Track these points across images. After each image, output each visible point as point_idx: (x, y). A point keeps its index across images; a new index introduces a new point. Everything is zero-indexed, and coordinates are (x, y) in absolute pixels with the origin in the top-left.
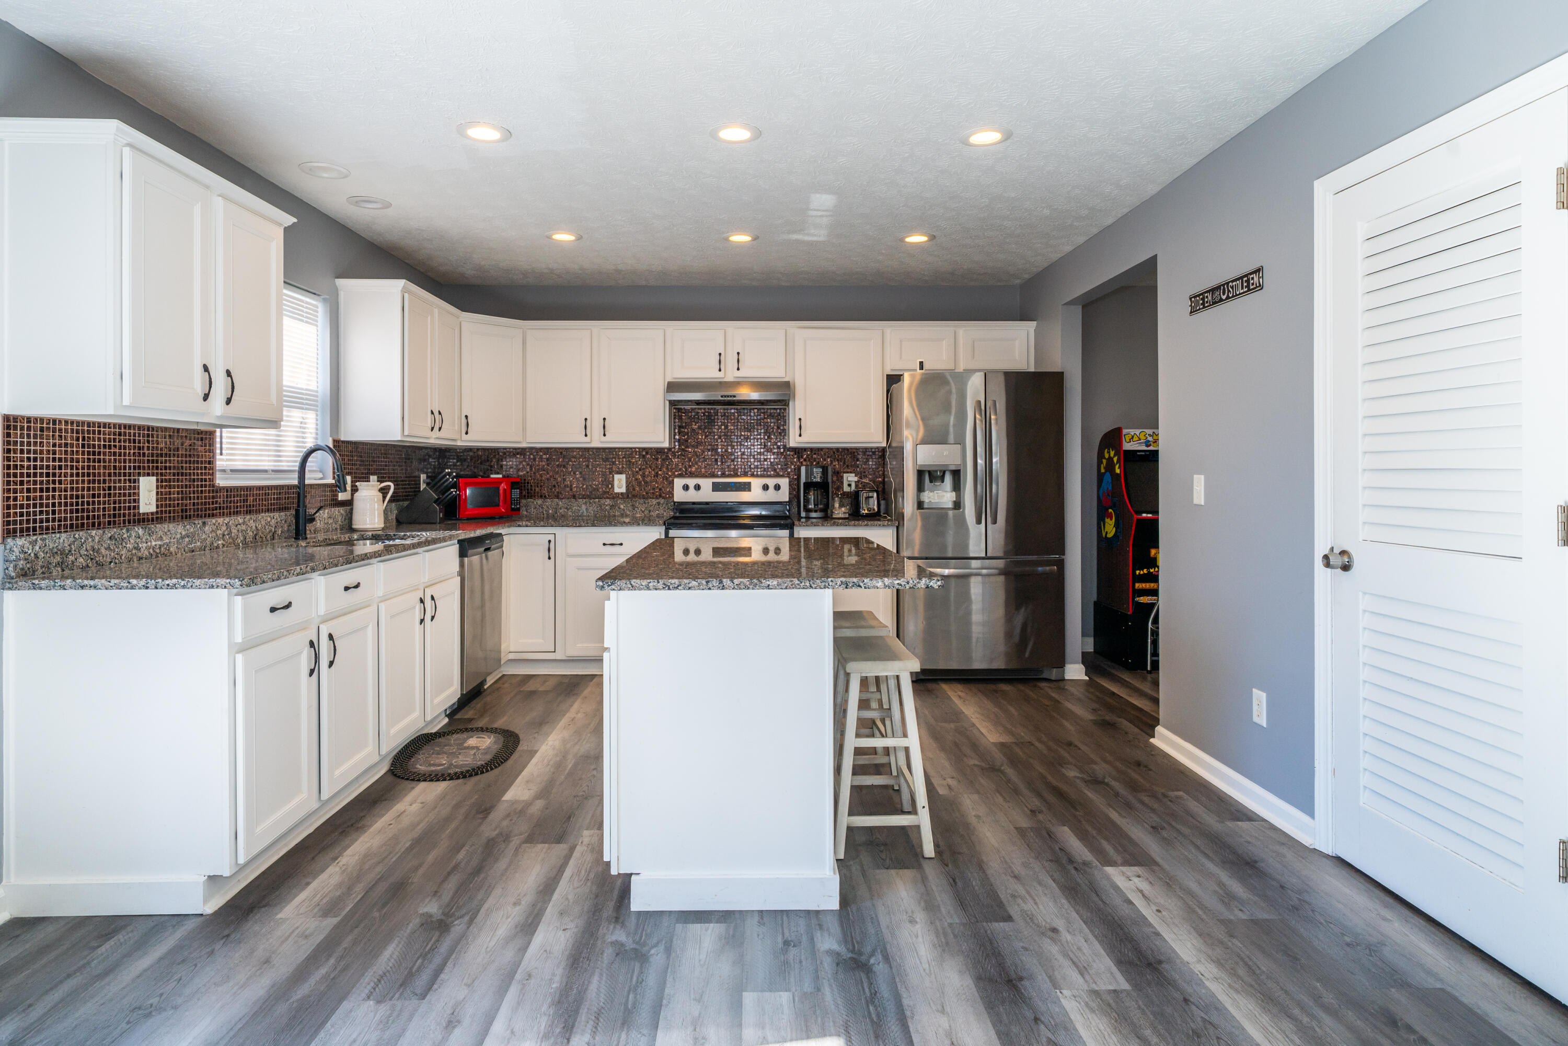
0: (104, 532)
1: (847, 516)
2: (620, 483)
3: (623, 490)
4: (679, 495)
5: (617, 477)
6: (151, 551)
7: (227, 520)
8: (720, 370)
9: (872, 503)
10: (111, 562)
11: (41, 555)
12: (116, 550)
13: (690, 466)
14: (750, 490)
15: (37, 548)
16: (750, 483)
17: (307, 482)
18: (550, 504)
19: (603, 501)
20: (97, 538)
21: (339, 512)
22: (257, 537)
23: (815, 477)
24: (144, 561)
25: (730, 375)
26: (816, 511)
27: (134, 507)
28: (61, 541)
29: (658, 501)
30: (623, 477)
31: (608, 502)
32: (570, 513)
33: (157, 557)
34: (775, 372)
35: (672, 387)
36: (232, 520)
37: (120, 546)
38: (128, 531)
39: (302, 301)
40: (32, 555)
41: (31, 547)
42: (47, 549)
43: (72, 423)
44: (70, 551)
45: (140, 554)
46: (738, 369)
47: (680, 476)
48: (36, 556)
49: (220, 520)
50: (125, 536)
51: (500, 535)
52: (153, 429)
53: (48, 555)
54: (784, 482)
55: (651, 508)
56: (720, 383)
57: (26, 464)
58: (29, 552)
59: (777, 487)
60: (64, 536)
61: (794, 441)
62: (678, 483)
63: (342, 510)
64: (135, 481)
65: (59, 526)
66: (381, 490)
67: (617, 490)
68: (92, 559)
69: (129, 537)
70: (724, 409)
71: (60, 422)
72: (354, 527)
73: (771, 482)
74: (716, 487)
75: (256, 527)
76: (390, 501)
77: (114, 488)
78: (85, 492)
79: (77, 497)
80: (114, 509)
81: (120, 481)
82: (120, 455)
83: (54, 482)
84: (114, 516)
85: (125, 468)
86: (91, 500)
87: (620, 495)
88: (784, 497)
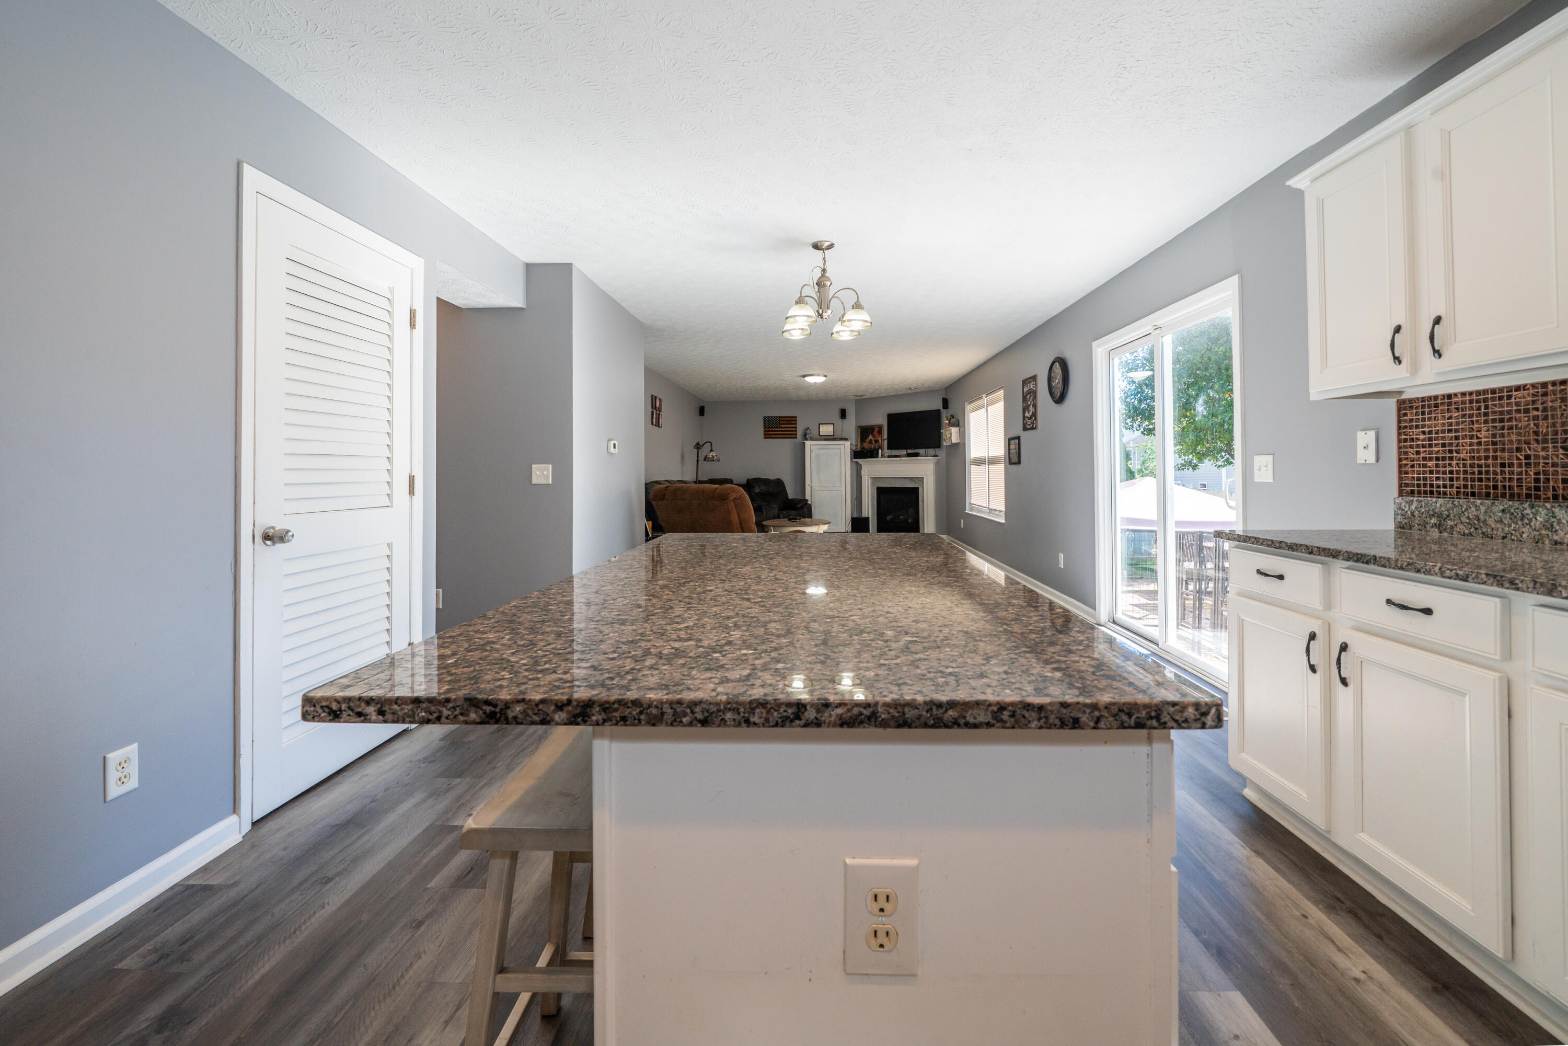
0: (1493, 503)
10: (1504, 538)
12: (1513, 525)
15: (1413, 507)
28: (1438, 505)
37: (1520, 523)
38: (1532, 507)
40: (1409, 512)
41: (1407, 506)
44: (1448, 516)
45: (1556, 538)
48: (1412, 513)
53: (1424, 515)
58: (1406, 509)
60: (1441, 501)
68: (1476, 529)
69: (1535, 515)
77: (1537, 457)
78: (1490, 461)
79: (1480, 466)
80: (1537, 480)
81: (1544, 449)
82: (1546, 418)
83: (1451, 451)
84: (1537, 489)
85: (1556, 433)
86: (1498, 470)
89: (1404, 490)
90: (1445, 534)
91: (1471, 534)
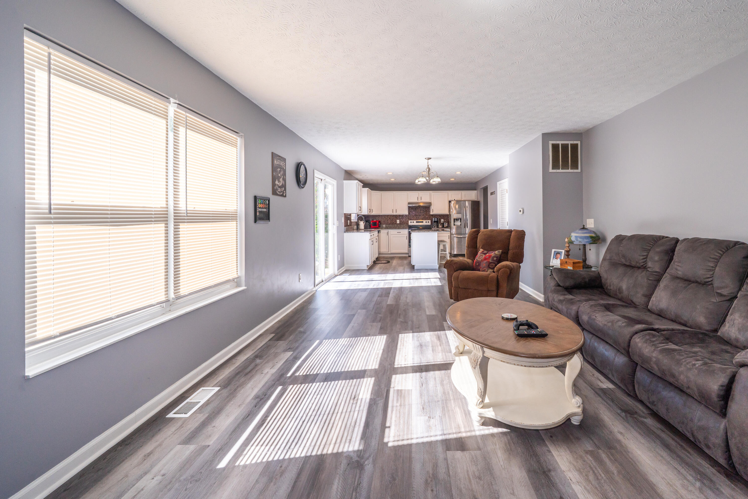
1: (442, 227)
2: (398, 221)
3: (399, 223)
4: (410, 224)
5: (397, 220)
8: (418, 200)
9: (446, 225)
13: (411, 218)
14: (423, 223)
16: (423, 221)
23: (436, 220)
25: (420, 201)
26: (436, 226)
29: (406, 225)
30: (399, 220)
31: (396, 225)
32: (389, 227)
34: (428, 200)
35: (409, 203)
47: (410, 220)
51: (380, 230)
54: (430, 221)
55: (404, 226)
56: (418, 203)
59: (428, 222)
61: (431, 213)
62: (410, 221)
67: (397, 223)
70: (418, 208)
72: (360, 228)
73: (427, 221)
74: (417, 222)
87: (398, 224)
88: (430, 224)
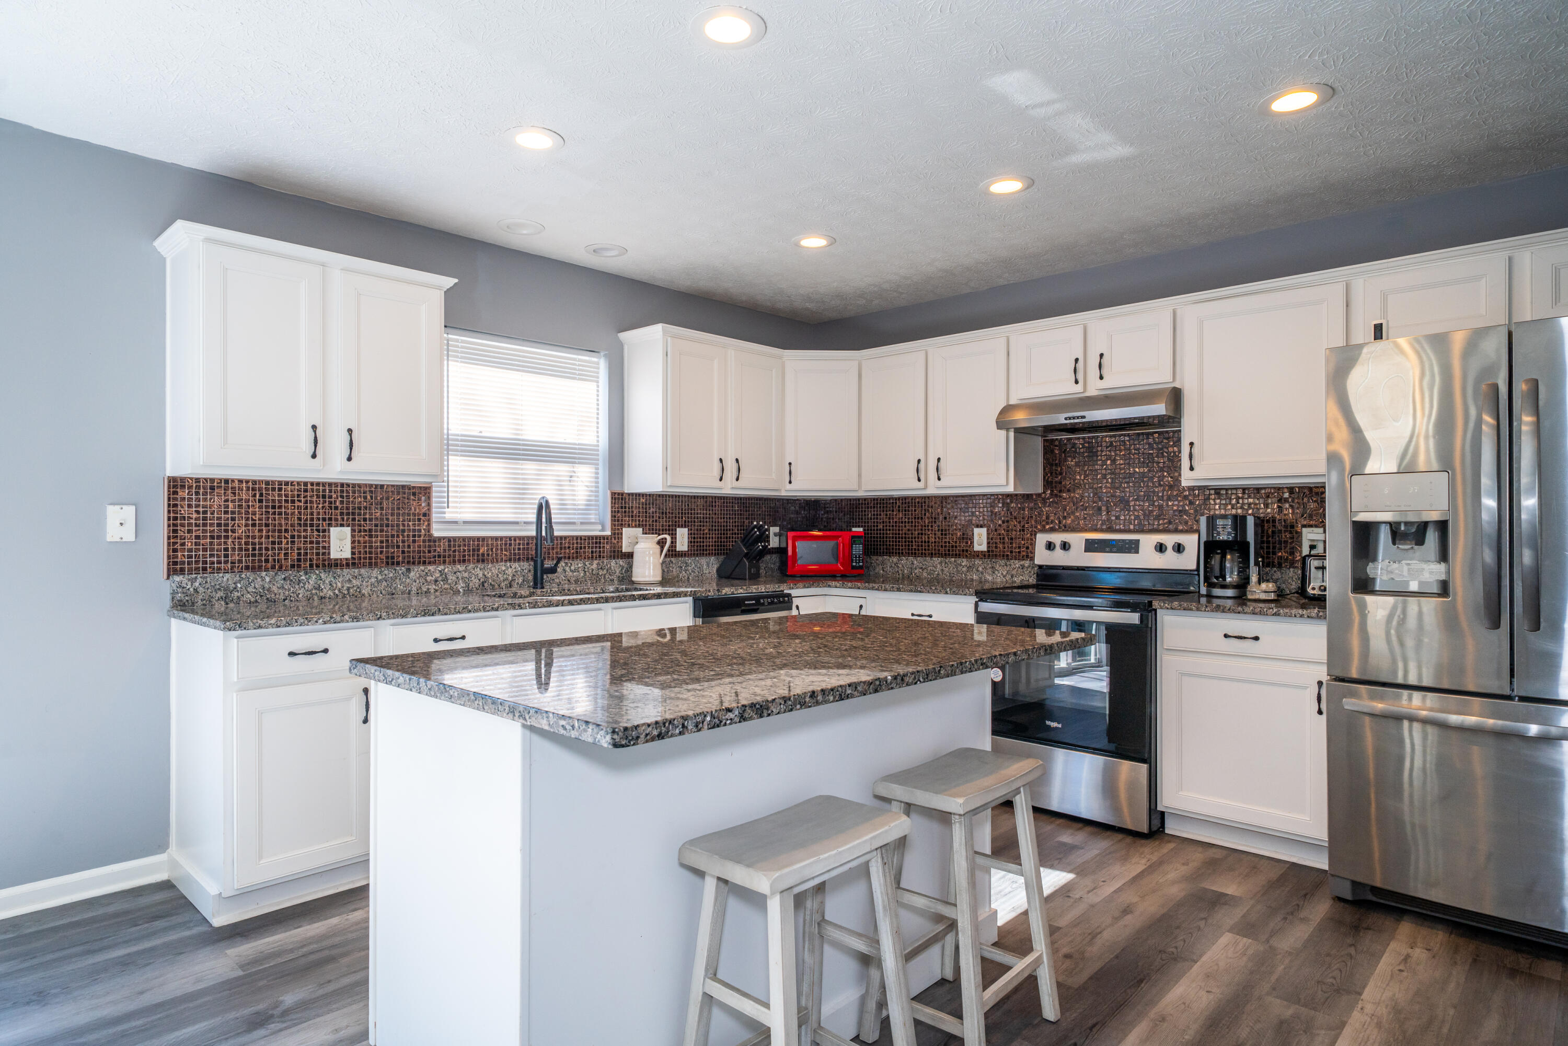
0: (276, 574)
1: (1272, 596)
2: (980, 539)
3: (983, 548)
4: (1042, 557)
5: (977, 531)
6: (337, 592)
7: (441, 568)
8: (1077, 382)
10: (284, 600)
11: (201, 590)
12: (292, 589)
13: (1065, 518)
14: (1137, 552)
16: (1138, 541)
17: (556, 533)
18: (906, 563)
19: (959, 561)
20: (268, 579)
21: (616, 565)
22: (486, 585)
23: (1219, 534)
24: (327, 600)
25: (1094, 388)
26: (1224, 587)
27: (324, 554)
28: (225, 579)
29: (1022, 563)
30: (984, 531)
31: (967, 562)
32: (925, 574)
33: (344, 596)
36: (448, 569)
37: (297, 587)
38: (306, 574)
39: (575, 359)
40: (192, 590)
41: (189, 583)
42: (208, 585)
43: (247, 482)
44: (235, 588)
45: (321, 594)
46: (1101, 378)
47: (1043, 530)
48: (196, 590)
49: (431, 568)
50: (303, 578)
51: (789, 595)
52: (348, 485)
53: (209, 590)
54: (1188, 541)
55: (1014, 572)
56: (1081, 399)
57: (194, 516)
58: (188, 587)
59: (1179, 548)
60: (227, 576)
61: (1187, 479)
62: (1042, 539)
63: (621, 562)
64: (324, 531)
65: (232, 568)
66: (658, 543)
67: (977, 548)
68: (261, 596)
69: (308, 579)
70: (1111, 436)
71: (233, 481)
72: (633, 579)
73: (1169, 540)
74: (1091, 546)
75: (484, 575)
76: (666, 555)
77: (299, 537)
78: (263, 540)
79: (253, 544)
80: (299, 554)
81: (305, 531)
82: (306, 508)
83: (226, 531)
84: (299, 560)
85: (312, 519)
86: (270, 546)
87: (978, 555)
88: (1189, 560)
89: (174, 568)
90: (231, 605)
91: (256, 601)
